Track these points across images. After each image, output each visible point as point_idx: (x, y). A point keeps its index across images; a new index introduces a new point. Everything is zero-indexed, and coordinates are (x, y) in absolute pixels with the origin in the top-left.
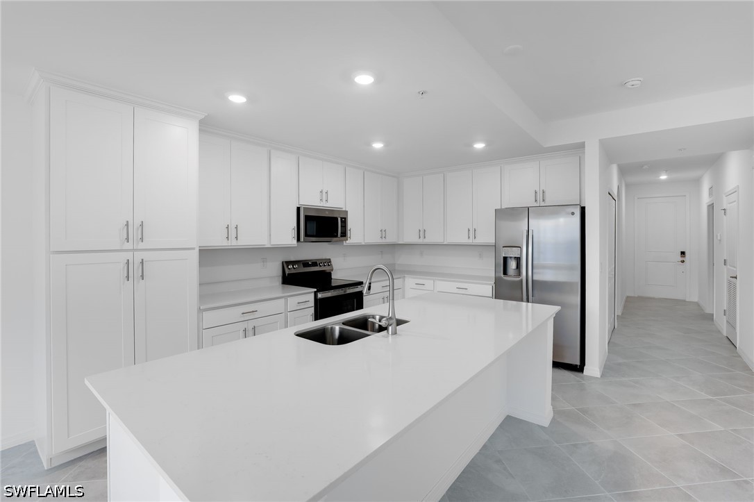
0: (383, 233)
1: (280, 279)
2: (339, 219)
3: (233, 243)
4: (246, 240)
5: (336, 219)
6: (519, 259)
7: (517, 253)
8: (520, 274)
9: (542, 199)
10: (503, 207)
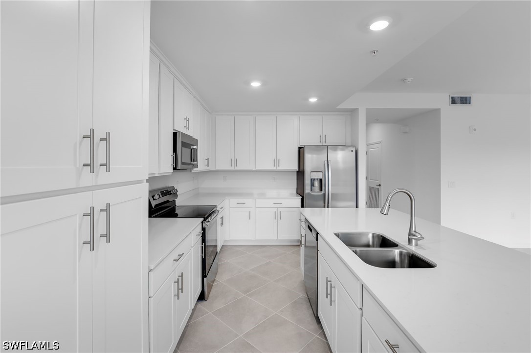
6: (321, 180)
7: (320, 176)
8: (321, 190)
9: (324, 140)
10: (302, 144)
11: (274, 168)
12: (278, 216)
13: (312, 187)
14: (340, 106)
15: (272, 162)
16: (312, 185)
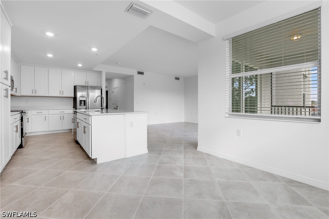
6: (85, 101)
7: (84, 99)
8: (85, 105)
9: (87, 84)
10: (75, 84)
11: (60, 96)
12: (62, 118)
13: (81, 104)
14: (94, 69)
15: (59, 92)
16: (81, 103)
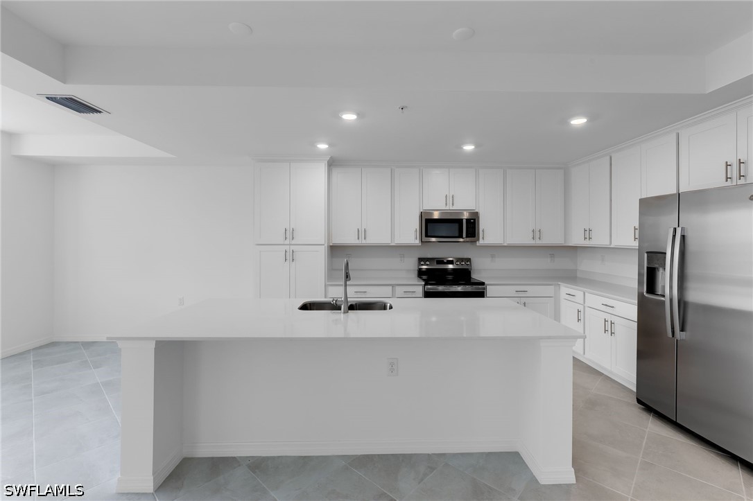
0: (537, 233)
1: (416, 272)
2: (464, 222)
3: (363, 242)
4: (372, 240)
5: (462, 220)
